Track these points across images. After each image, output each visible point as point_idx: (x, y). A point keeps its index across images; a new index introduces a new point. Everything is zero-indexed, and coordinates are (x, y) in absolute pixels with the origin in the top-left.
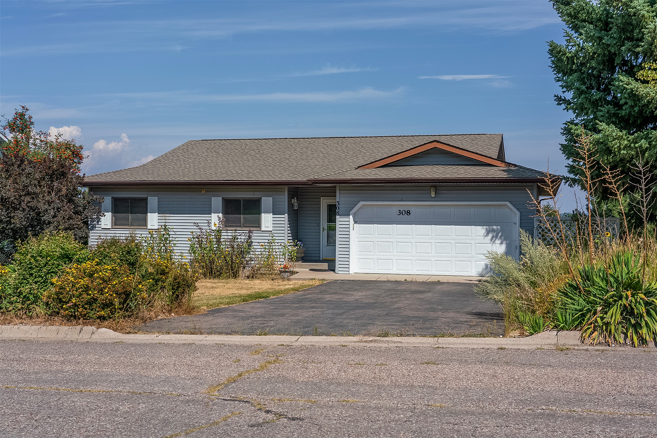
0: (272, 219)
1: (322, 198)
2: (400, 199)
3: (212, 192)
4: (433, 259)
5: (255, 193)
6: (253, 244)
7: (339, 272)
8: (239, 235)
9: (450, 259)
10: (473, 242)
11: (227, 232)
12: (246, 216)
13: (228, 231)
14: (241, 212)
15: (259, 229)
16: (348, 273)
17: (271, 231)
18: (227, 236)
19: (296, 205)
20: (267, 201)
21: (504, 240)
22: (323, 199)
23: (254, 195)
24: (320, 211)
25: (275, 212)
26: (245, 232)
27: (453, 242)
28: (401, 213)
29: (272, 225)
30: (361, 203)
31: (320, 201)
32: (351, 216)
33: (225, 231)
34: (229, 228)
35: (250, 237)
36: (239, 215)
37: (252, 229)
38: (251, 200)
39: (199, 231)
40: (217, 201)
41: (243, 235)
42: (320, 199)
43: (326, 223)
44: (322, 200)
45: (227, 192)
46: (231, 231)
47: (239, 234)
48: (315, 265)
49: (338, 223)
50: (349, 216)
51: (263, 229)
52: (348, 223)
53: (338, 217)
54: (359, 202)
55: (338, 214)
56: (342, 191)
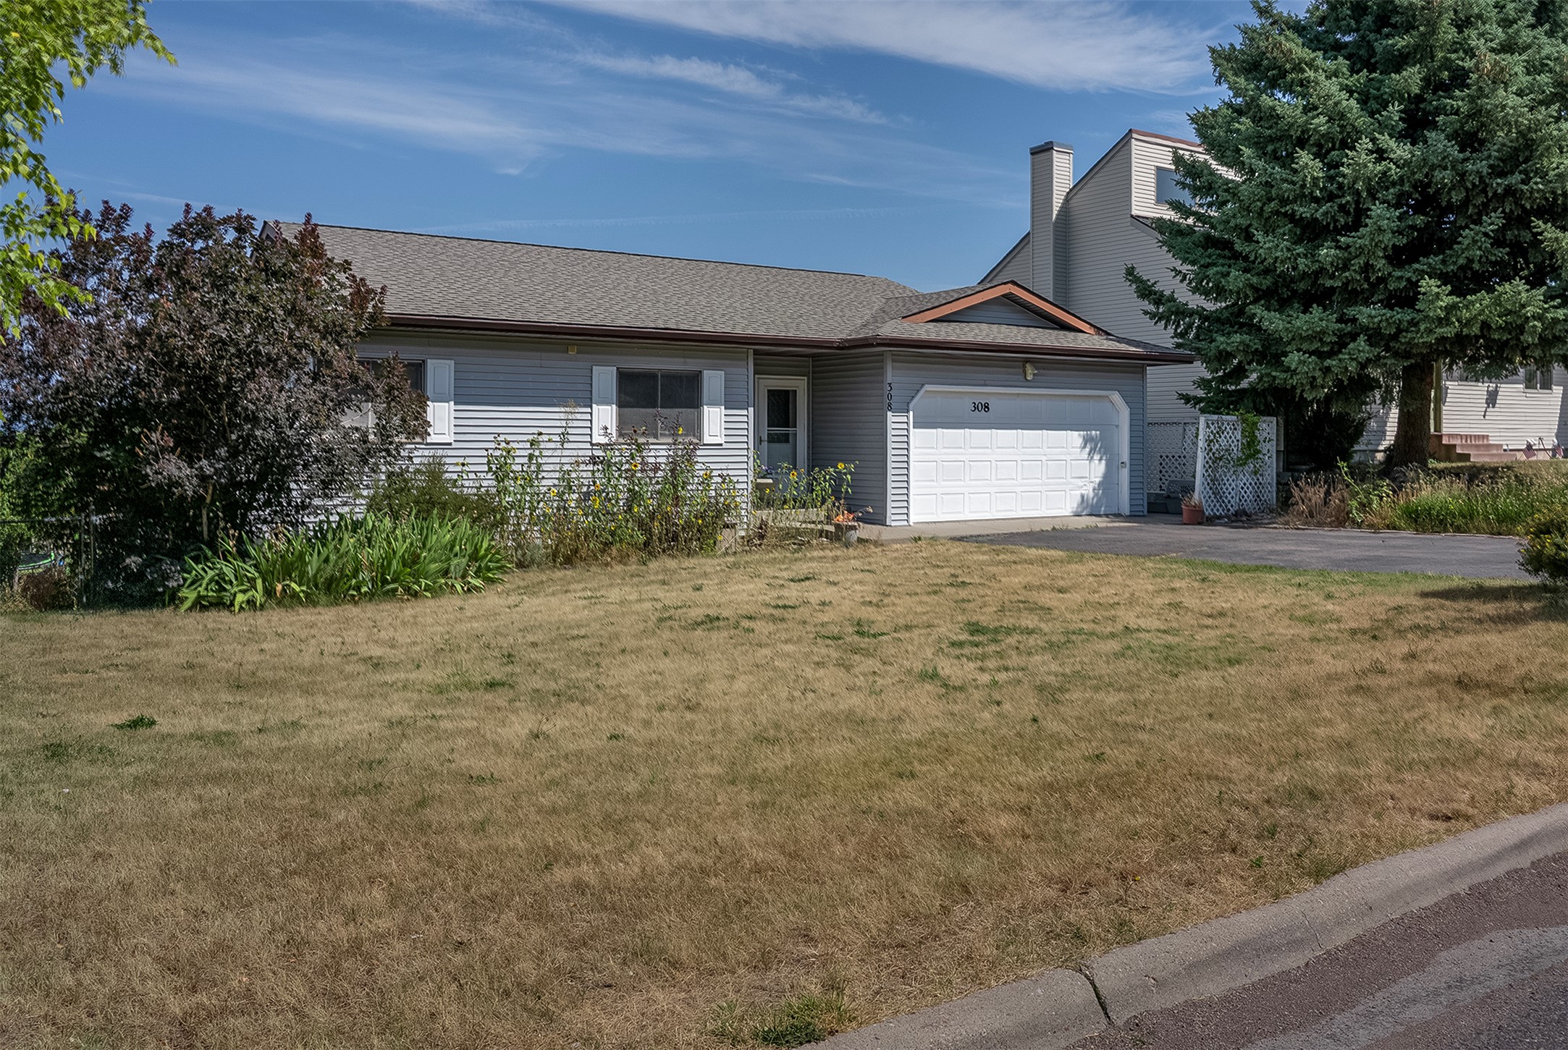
0: (724, 419)
2: (983, 382)
3: (588, 353)
4: (1018, 489)
5: (688, 360)
7: (893, 524)
9: (1039, 488)
10: (1068, 458)
12: (668, 411)
14: (656, 401)
15: (699, 441)
16: (907, 523)
17: (722, 445)
20: (713, 380)
21: (1104, 453)
23: (685, 363)
25: (730, 403)
27: (1044, 458)
28: (976, 408)
29: (723, 432)
30: (928, 387)
32: (911, 413)
36: (654, 410)
38: (681, 377)
40: (605, 377)
45: (626, 355)
49: (890, 426)
50: (908, 412)
51: (707, 440)
52: (905, 426)
53: (889, 414)
54: (923, 385)
55: (890, 408)
56: (895, 364)
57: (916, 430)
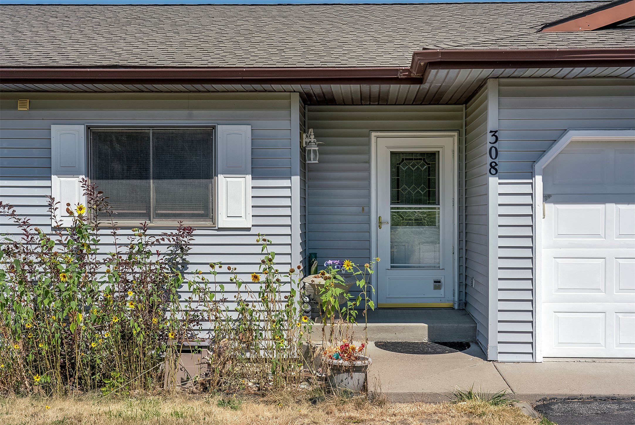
0: (250, 193)
1: (373, 134)
5: (195, 112)
6: (191, 268)
7: (501, 358)
8: (153, 244)
11: (114, 234)
12: (165, 183)
13: (119, 232)
14: (147, 169)
15: (209, 223)
16: (529, 358)
17: (249, 229)
18: (115, 244)
19: (315, 151)
20: (233, 137)
22: (378, 137)
23: (190, 116)
24: (369, 170)
25: (261, 170)
26: (169, 232)
29: (251, 212)
31: (369, 144)
32: (539, 180)
33: (109, 232)
34: (121, 222)
35: (182, 248)
36: (143, 182)
37: (187, 223)
38: (185, 136)
39: (20, 230)
40: (69, 138)
41: (166, 242)
42: (369, 136)
43: (389, 206)
44: (373, 139)
46: (130, 232)
47: (153, 239)
48: (387, 330)
49: (494, 200)
50: (532, 176)
51: (223, 221)
52: (527, 200)
53: (493, 181)
54: (565, 131)
55: (494, 169)
56: (506, 100)
57: (550, 207)
